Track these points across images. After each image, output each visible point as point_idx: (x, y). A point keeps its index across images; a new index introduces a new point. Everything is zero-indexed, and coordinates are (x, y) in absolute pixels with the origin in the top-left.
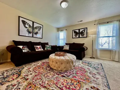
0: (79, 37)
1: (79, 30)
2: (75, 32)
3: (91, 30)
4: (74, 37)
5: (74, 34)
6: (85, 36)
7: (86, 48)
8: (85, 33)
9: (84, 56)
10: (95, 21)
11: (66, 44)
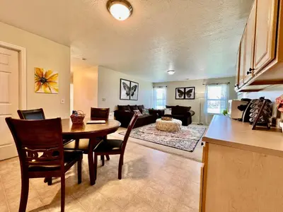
0: (184, 98)
1: (185, 89)
2: (179, 91)
3: (199, 92)
4: (178, 97)
5: (178, 94)
6: (192, 97)
7: (192, 113)
8: (192, 94)
9: (190, 123)
10: (204, 80)
11: (167, 107)
